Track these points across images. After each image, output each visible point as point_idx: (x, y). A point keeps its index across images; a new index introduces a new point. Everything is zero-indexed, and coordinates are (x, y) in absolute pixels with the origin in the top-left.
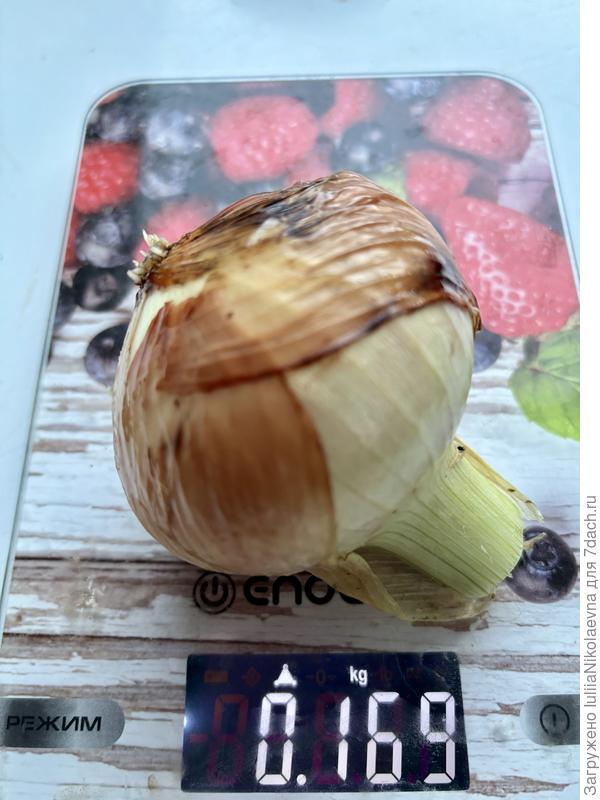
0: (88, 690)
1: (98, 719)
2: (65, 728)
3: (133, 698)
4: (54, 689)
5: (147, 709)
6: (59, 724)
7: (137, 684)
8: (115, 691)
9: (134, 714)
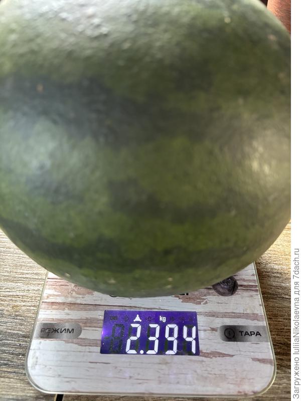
0: (70, 320)
1: (73, 330)
2: (61, 332)
3: (85, 323)
4: (58, 320)
5: (90, 327)
6: (59, 331)
7: (87, 319)
8: (79, 321)
9: (85, 328)
